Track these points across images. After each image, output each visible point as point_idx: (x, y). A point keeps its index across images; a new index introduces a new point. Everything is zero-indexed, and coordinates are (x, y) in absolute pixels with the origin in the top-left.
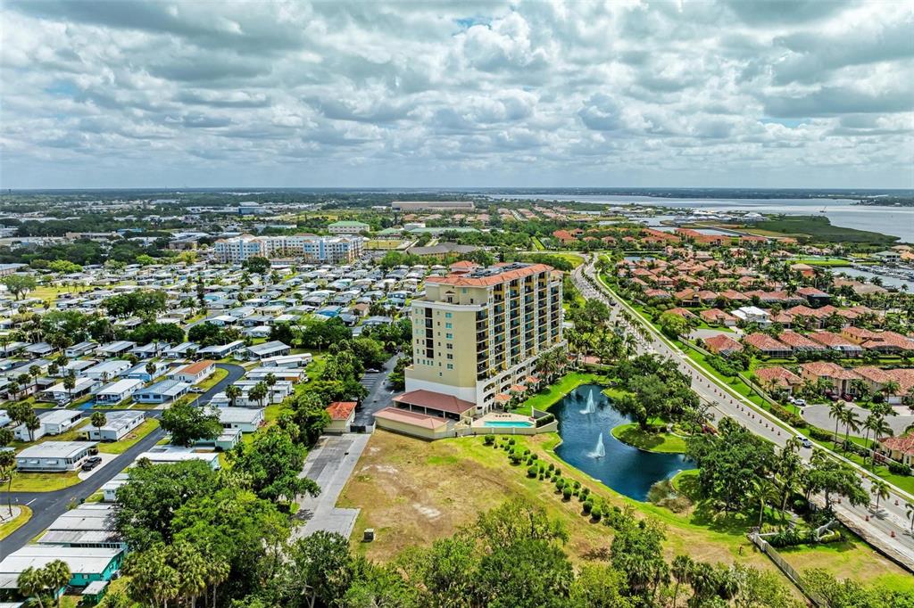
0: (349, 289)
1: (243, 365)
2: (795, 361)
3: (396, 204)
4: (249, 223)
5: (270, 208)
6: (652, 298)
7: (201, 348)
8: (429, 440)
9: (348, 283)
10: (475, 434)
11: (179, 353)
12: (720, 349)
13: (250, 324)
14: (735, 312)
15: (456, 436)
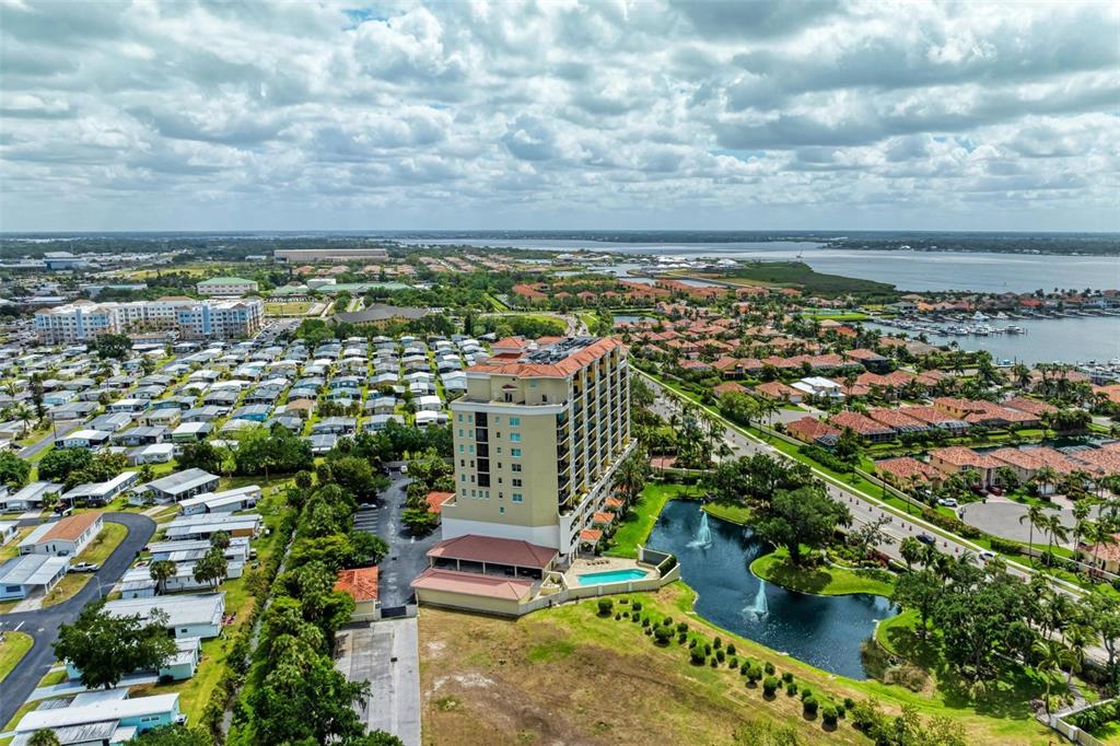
0: (267, 378)
1: (149, 513)
2: (901, 445)
3: (279, 253)
4: (70, 285)
5: (94, 261)
6: (690, 371)
7: (65, 491)
8: (512, 618)
9: (263, 368)
10: (577, 599)
11: (29, 502)
12: (815, 437)
13: (133, 442)
14: (797, 385)
15: (550, 606)
